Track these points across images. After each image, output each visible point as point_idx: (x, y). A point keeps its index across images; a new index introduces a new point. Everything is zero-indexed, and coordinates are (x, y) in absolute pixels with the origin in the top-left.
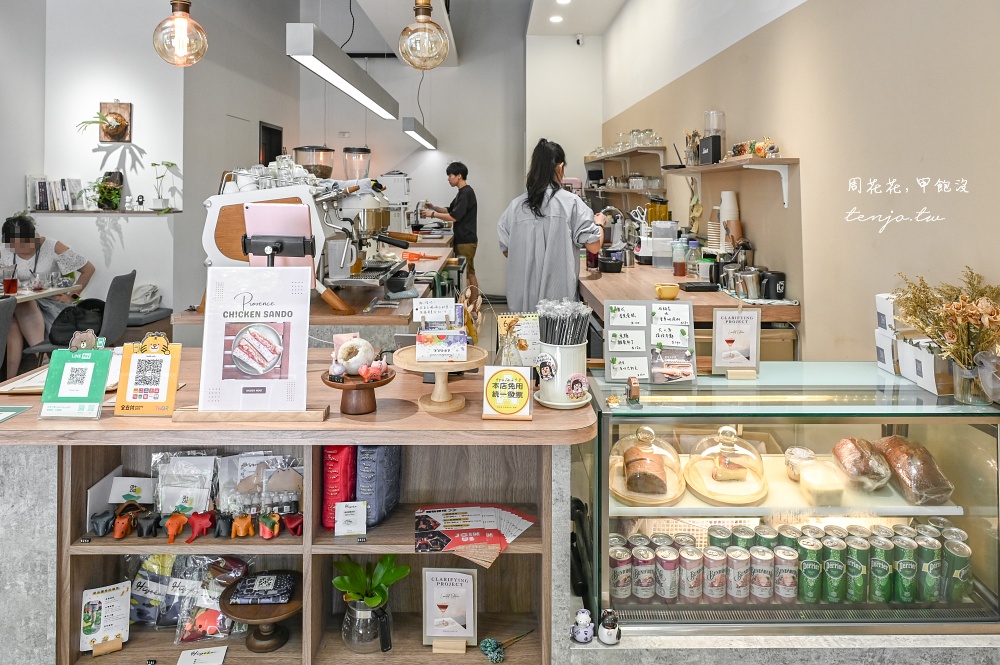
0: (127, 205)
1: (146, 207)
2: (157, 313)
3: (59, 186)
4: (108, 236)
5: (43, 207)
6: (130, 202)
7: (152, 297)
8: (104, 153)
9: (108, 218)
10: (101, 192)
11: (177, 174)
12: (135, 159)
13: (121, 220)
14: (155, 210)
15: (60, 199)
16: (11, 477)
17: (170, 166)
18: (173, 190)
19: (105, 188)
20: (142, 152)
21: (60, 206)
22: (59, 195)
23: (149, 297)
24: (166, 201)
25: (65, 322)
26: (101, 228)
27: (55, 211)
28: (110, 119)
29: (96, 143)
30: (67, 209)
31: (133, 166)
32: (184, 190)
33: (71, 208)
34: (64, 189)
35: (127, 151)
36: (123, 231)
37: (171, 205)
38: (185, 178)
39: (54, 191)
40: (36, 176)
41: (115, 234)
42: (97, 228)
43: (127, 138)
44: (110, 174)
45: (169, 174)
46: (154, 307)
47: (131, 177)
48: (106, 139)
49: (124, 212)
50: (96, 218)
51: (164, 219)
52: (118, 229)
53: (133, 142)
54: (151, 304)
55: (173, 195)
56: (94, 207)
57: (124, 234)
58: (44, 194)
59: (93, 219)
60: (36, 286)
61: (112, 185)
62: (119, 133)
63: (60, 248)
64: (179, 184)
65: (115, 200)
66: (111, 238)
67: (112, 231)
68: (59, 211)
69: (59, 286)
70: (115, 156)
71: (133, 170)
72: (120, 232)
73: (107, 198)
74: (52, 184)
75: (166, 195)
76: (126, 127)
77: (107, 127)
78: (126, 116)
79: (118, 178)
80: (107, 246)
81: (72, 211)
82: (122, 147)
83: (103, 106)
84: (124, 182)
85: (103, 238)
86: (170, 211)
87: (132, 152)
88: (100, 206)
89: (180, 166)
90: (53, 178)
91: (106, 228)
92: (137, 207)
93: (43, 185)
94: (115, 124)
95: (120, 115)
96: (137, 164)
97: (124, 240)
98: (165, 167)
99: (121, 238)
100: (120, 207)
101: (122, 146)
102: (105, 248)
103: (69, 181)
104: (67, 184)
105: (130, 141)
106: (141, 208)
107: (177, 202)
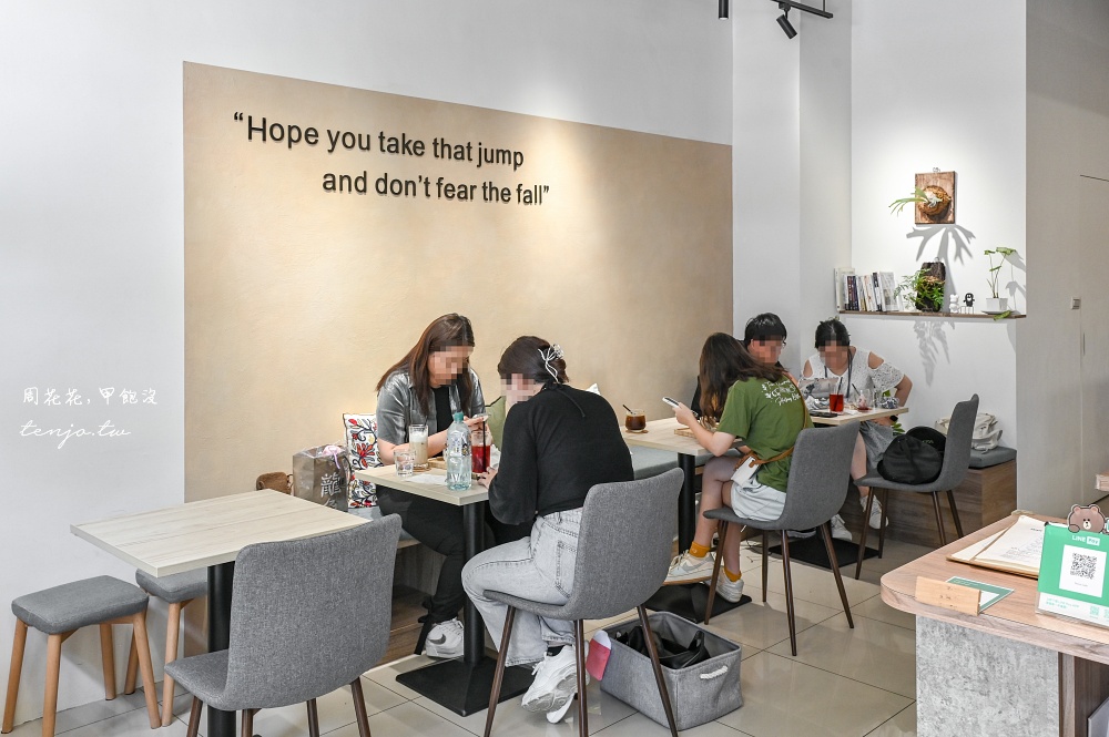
0: (952, 305)
1: (978, 309)
2: (997, 453)
3: (871, 281)
4: (929, 346)
5: (852, 307)
6: (955, 301)
7: (989, 432)
8: (921, 238)
9: (929, 322)
10: (920, 289)
11: (1019, 265)
12: (960, 245)
13: (946, 325)
14: (990, 314)
15: (871, 297)
16: (997, 674)
17: (1007, 253)
18: (1012, 286)
19: (925, 283)
20: (969, 235)
21: (872, 307)
22: (871, 294)
23: (985, 430)
24: (1004, 301)
25: (898, 453)
26: (921, 334)
27: (866, 312)
28: (929, 194)
29: (911, 226)
30: (880, 310)
31: (958, 254)
32: (1027, 286)
33: (884, 309)
34: (876, 285)
35: (950, 234)
36: (948, 340)
37: (1011, 306)
38: (1030, 270)
39: (865, 287)
40: (844, 270)
41: (938, 344)
42: (916, 334)
43: (950, 218)
44: (929, 265)
45: (1007, 264)
46: (992, 444)
47: (955, 269)
48: (924, 220)
49: (948, 314)
50: (914, 323)
51: (1002, 327)
52: (941, 337)
53: (958, 222)
54: (989, 439)
55: (1012, 293)
56: (912, 308)
57: (949, 345)
58: (853, 291)
59: (910, 323)
60: (861, 404)
61: (932, 280)
62: (939, 213)
63: (874, 362)
64: (1021, 277)
65: (938, 300)
66: (933, 349)
67: (934, 339)
68: (871, 313)
69: (884, 407)
70: (936, 240)
71: (958, 259)
72: (944, 342)
73: (928, 296)
74: (863, 279)
75: (1004, 293)
76: (949, 203)
77: (925, 205)
78: (948, 189)
79: (939, 271)
80: (928, 358)
81: (886, 313)
82: (944, 230)
83: (919, 178)
84: (947, 275)
85: (923, 348)
86: (1010, 315)
87: (956, 236)
88: (918, 307)
89: (1022, 253)
90: (863, 271)
91: (927, 335)
92: (965, 310)
93: (852, 280)
94: (935, 200)
95: (941, 188)
96: (963, 251)
97: (949, 352)
98: (999, 256)
99: (946, 349)
100: (943, 309)
101: (942, 229)
102: (926, 361)
103: (882, 274)
104: (879, 278)
105: (953, 222)
106: (969, 310)
107: (1018, 303)
